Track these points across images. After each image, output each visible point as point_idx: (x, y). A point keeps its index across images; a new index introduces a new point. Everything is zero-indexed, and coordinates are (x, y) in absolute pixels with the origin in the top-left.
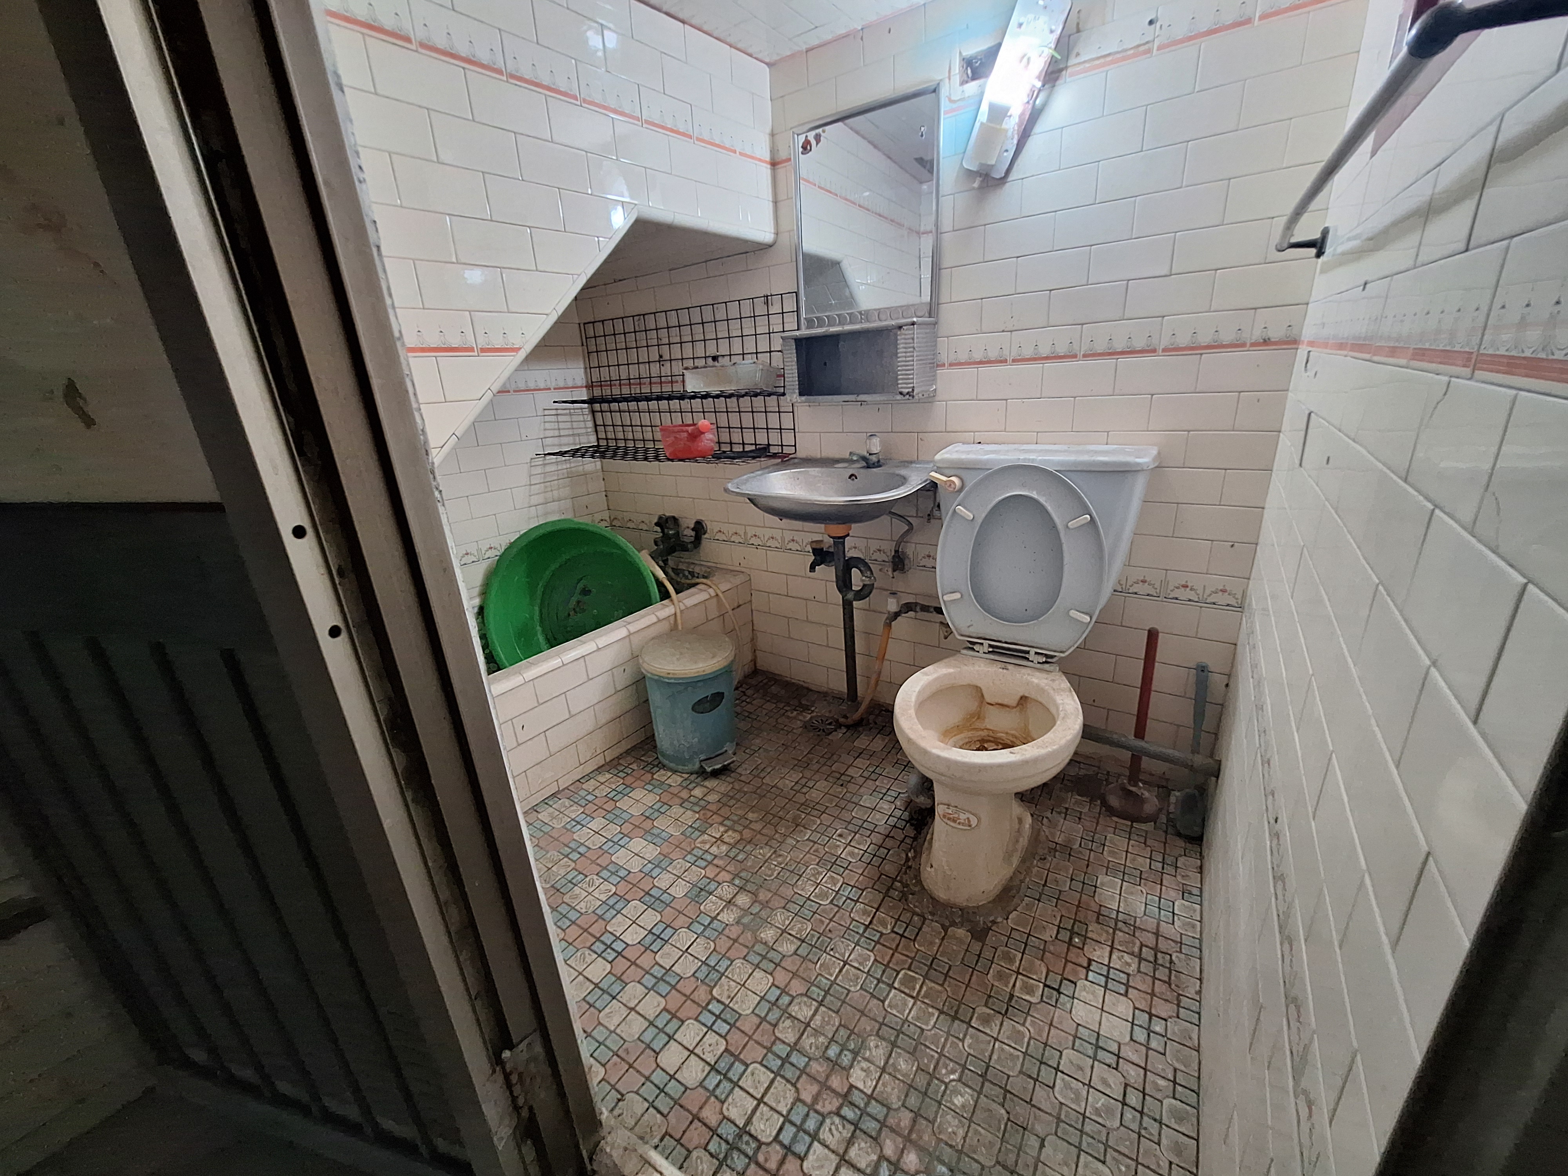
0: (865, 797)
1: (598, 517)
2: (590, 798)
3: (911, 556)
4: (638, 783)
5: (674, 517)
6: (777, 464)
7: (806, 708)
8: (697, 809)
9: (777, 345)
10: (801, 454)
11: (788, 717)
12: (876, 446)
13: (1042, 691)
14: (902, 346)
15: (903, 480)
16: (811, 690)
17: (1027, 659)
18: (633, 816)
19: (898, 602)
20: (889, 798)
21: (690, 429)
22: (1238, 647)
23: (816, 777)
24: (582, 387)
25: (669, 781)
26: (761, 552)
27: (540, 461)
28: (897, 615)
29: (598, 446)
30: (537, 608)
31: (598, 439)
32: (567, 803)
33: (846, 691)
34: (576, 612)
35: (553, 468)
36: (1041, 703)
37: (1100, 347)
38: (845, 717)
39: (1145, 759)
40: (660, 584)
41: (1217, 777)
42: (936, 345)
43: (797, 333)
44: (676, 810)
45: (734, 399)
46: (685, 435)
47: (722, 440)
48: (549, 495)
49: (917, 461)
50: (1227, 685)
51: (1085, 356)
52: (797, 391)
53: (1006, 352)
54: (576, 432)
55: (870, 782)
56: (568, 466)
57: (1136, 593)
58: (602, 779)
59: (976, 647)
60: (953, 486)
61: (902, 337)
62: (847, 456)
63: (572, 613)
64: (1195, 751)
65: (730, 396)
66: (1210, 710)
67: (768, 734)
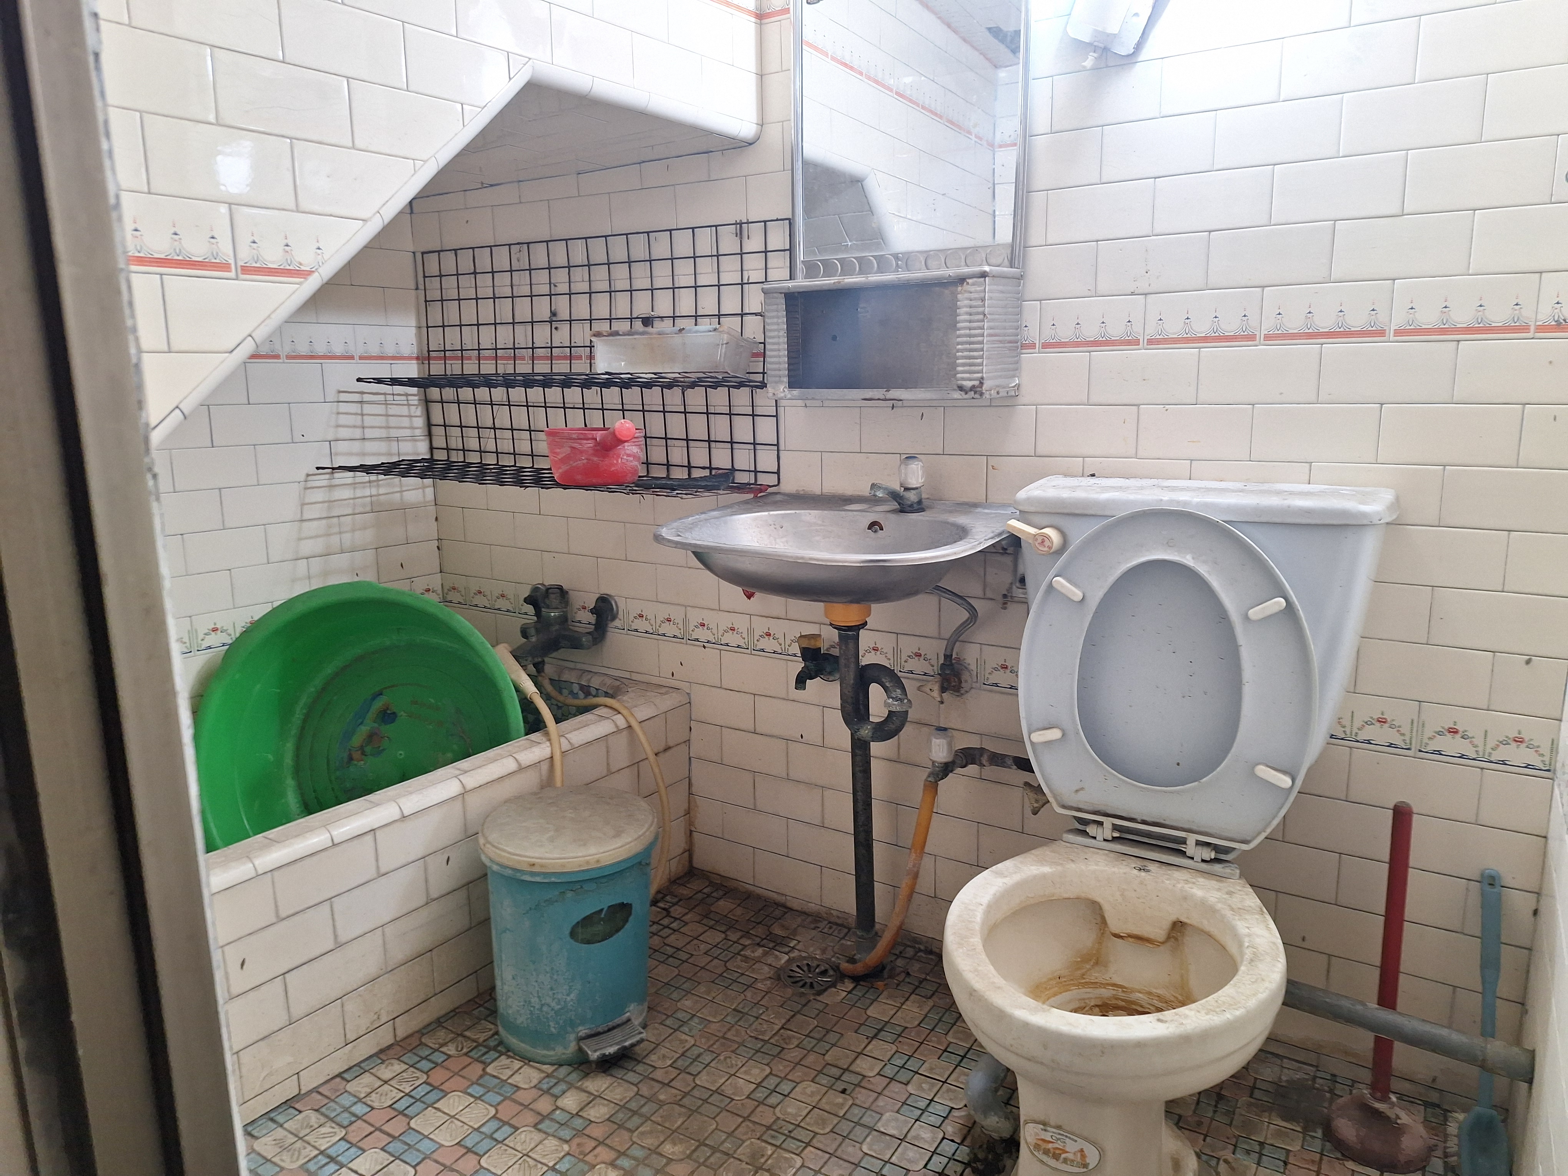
0: (887, 1115)
1: (420, 585)
2: (359, 1109)
3: (973, 667)
4: (457, 1082)
5: (560, 588)
6: (746, 502)
7: (778, 943)
8: (566, 1133)
9: (755, 301)
10: (788, 485)
11: (746, 959)
12: (915, 475)
13: (1210, 910)
14: (965, 310)
15: (962, 533)
16: (791, 909)
17: (1183, 853)
18: (442, 1146)
19: (950, 745)
20: (933, 1120)
21: (599, 435)
22: (1551, 842)
23: (797, 1075)
24: (409, 358)
25: (517, 1079)
26: (711, 653)
27: (323, 480)
28: (946, 769)
29: (432, 460)
30: (290, 746)
31: (432, 448)
32: (314, 1118)
33: (854, 911)
34: (363, 753)
35: (346, 493)
36: (1209, 935)
37: (1294, 324)
38: (852, 960)
39: (1398, 1046)
40: (527, 705)
41: (1530, 1082)
42: (1020, 313)
43: (790, 284)
44: (526, 1138)
45: (677, 391)
46: (590, 444)
47: (653, 458)
48: (335, 540)
49: (986, 504)
50: (1535, 912)
51: (1268, 337)
52: (786, 379)
53: (1137, 328)
54: (394, 433)
55: (895, 1087)
56: (374, 491)
57: (1369, 742)
58: (386, 1072)
59: (1091, 830)
60: (1047, 543)
61: (965, 297)
62: (866, 491)
63: (356, 755)
64: (1488, 1030)
65: (671, 385)
66: (1507, 956)
67: (708, 992)
